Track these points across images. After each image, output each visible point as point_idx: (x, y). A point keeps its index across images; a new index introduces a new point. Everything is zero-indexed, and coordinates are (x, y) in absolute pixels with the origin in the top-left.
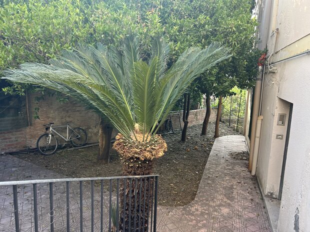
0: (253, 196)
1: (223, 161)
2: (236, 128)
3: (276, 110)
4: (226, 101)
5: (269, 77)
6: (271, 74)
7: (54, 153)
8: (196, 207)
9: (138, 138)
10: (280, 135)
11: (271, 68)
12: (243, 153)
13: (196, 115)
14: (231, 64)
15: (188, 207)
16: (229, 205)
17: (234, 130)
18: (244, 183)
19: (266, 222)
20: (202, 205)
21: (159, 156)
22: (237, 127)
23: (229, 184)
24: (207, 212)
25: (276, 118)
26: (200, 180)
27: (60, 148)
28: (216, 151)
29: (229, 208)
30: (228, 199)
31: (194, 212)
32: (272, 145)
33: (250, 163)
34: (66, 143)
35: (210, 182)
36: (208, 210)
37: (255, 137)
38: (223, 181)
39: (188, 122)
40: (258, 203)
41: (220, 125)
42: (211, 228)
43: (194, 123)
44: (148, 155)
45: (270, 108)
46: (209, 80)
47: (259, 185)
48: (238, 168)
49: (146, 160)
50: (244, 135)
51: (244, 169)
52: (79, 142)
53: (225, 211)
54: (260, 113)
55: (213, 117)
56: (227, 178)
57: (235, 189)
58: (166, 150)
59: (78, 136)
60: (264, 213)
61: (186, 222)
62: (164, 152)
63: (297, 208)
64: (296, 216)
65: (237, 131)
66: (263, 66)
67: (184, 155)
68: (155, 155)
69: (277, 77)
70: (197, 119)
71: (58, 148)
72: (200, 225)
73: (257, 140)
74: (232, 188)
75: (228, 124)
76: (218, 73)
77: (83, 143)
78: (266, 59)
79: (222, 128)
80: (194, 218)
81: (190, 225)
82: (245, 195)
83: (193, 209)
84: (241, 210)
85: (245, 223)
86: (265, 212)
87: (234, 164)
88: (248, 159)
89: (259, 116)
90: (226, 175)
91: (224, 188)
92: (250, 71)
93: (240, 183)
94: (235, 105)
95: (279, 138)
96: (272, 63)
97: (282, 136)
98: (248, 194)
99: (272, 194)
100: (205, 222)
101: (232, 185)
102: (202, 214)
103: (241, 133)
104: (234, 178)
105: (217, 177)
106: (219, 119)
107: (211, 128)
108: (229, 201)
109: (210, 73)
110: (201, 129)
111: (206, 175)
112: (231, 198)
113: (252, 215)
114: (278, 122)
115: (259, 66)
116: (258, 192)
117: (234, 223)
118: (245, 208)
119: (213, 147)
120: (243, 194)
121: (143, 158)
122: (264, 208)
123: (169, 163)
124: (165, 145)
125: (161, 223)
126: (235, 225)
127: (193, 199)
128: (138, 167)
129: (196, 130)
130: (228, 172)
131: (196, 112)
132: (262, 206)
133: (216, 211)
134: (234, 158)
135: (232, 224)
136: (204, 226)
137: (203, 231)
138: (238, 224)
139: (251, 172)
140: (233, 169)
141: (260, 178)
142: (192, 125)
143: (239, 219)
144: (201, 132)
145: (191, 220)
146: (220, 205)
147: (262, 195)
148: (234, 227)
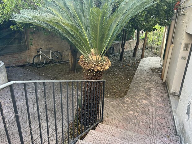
0: (163, 94)
1: (145, 73)
2: (155, 52)
3: (183, 40)
4: (150, 34)
5: (181, 17)
6: (183, 16)
7: (43, 67)
9: (93, 58)
10: (184, 57)
11: (183, 11)
12: (159, 68)
13: (130, 44)
14: (156, 9)
15: (122, 99)
17: (154, 54)
18: (158, 86)
19: (169, 109)
20: (131, 99)
21: (106, 69)
22: (156, 51)
23: (148, 87)
24: (133, 102)
25: (183, 46)
26: (130, 84)
27: (46, 63)
28: (141, 66)
29: (147, 100)
30: (147, 95)
31: (126, 102)
32: (178, 63)
33: (163, 74)
34: (50, 61)
35: (136, 85)
37: (167, 58)
38: (145, 85)
39: (124, 49)
40: (165, 98)
41: (145, 50)
42: (136, 111)
43: (128, 49)
44: (99, 68)
45: (179, 39)
46: (140, 20)
47: (167, 88)
48: (155, 78)
49: (98, 71)
50: (160, 57)
51: (158, 78)
52: (57, 60)
53: (145, 102)
54: (172, 43)
55: (141, 45)
56: (147, 83)
57: (152, 89)
58: (110, 66)
59: (57, 56)
60: (168, 104)
61: (121, 107)
62: (109, 66)
63: (190, 102)
64: (188, 106)
65: (156, 55)
66: (177, 10)
67: (121, 69)
68: (103, 69)
69: (186, 17)
70: (130, 46)
71: (45, 63)
72: (129, 109)
73: (169, 60)
74: (150, 89)
75: (150, 50)
76: (146, 15)
77: (60, 61)
78: (180, 5)
79: (146, 53)
80: (126, 105)
81: (123, 109)
82: (158, 93)
83: (125, 100)
84: (155, 102)
85: (156, 109)
87: (152, 75)
88: (161, 72)
89: (171, 44)
91: (145, 89)
92: (168, 14)
93: (155, 86)
94: (156, 37)
95: (183, 59)
96: (184, 8)
97: (185, 57)
98: (159, 93)
99: (175, 93)
100: (132, 108)
101: (150, 87)
102: (131, 103)
103: (158, 56)
104: (152, 83)
105: (141, 82)
106: (144, 47)
107: (139, 53)
108: (147, 97)
109: (141, 15)
110: (133, 53)
111: (134, 81)
112: (149, 95)
113: (160, 105)
114: (184, 48)
115: (174, 10)
116: (166, 92)
118: (157, 101)
119: (140, 64)
120: (156, 93)
121: (96, 70)
122: (169, 101)
123: (112, 74)
124: (110, 63)
125: (106, 108)
126: (150, 110)
127: (126, 95)
128: (93, 75)
129: (129, 53)
130: (148, 80)
131: (130, 42)
132: (168, 100)
133: (139, 102)
134: (153, 71)
135: (149, 110)
136: (132, 110)
137: (131, 112)
138: (152, 109)
139: (162, 80)
140: (151, 78)
141: (168, 83)
142: (127, 50)
143: (153, 107)
144: (132, 55)
145: (124, 107)
146: (142, 99)
147: (168, 94)
148: (149, 111)
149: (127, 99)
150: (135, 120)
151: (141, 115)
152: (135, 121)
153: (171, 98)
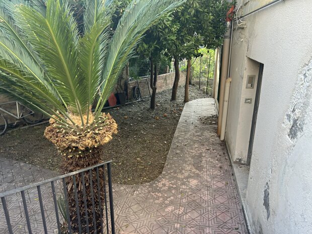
0: (222, 163)
1: (192, 127)
2: (205, 90)
3: (245, 71)
4: (195, 62)
5: (237, 34)
6: (240, 30)
7: (3, 134)
8: (164, 182)
10: (249, 99)
11: (239, 23)
12: (213, 117)
13: (165, 79)
15: (154, 183)
16: (198, 175)
17: (204, 92)
18: (213, 150)
19: (234, 191)
20: (170, 179)
21: (105, 142)
22: (207, 89)
23: (198, 152)
24: (174, 186)
25: (245, 80)
26: (168, 150)
28: (185, 116)
29: (198, 179)
30: (196, 169)
31: (161, 188)
32: (241, 110)
33: (219, 127)
34: (18, 121)
35: (178, 151)
36: (176, 183)
37: (224, 101)
38: (192, 149)
39: (156, 89)
40: (226, 171)
41: (190, 88)
42: (179, 205)
43: (164, 88)
45: (239, 69)
46: (169, 40)
47: (227, 151)
48: (207, 134)
50: (214, 97)
51: (213, 134)
53: (194, 182)
54: (229, 75)
55: (182, 80)
56: (196, 146)
57: (204, 157)
58: (116, 132)
60: (232, 181)
61: (152, 201)
63: (267, 183)
64: (265, 191)
65: (206, 94)
66: (231, 21)
67: (152, 124)
69: (246, 33)
70: (166, 84)
72: (167, 202)
73: (226, 104)
74: (200, 156)
75: (198, 86)
76: (179, 31)
78: (234, 13)
79: (192, 92)
80: (160, 195)
81: (157, 204)
82: (214, 162)
83: (160, 185)
84: (210, 180)
85: (213, 195)
86: (234, 180)
87: (203, 130)
88: (217, 123)
89: (227, 78)
90: (195, 142)
91: (193, 157)
92: (218, 28)
93: (209, 150)
94: (205, 67)
95: (248, 102)
96: (241, 17)
97: (251, 99)
98: (217, 162)
99: (240, 160)
100: (172, 198)
101: (201, 153)
102: (170, 189)
103: (210, 96)
104: (203, 145)
105: (185, 145)
106: (189, 82)
107: (180, 93)
108: (197, 172)
109: (170, 31)
110: (171, 94)
111: (174, 144)
112: (200, 168)
113: (220, 185)
114: (247, 85)
115: (226, 21)
116: (227, 158)
117: (202, 196)
118: (213, 177)
119: (183, 113)
120: (212, 162)
122: (233, 175)
123: (136, 134)
124: (115, 125)
125: (125, 206)
126: (203, 198)
127: (161, 173)
129: (166, 95)
130: (197, 139)
131: (166, 76)
132: (231, 173)
133: (185, 185)
134: (203, 123)
135: (201, 197)
136: (172, 203)
137: (170, 209)
138: (206, 196)
139: (219, 137)
140: (202, 134)
141: (229, 143)
142: (162, 90)
143: (208, 190)
144: (171, 97)
145: (158, 198)
146: (189, 177)
147: (230, 161)
148: (202, 200)
149: (164, 181)
150: (178, 223)
151: (188, 211)
152: (179, 225)
153: (235, 170)
